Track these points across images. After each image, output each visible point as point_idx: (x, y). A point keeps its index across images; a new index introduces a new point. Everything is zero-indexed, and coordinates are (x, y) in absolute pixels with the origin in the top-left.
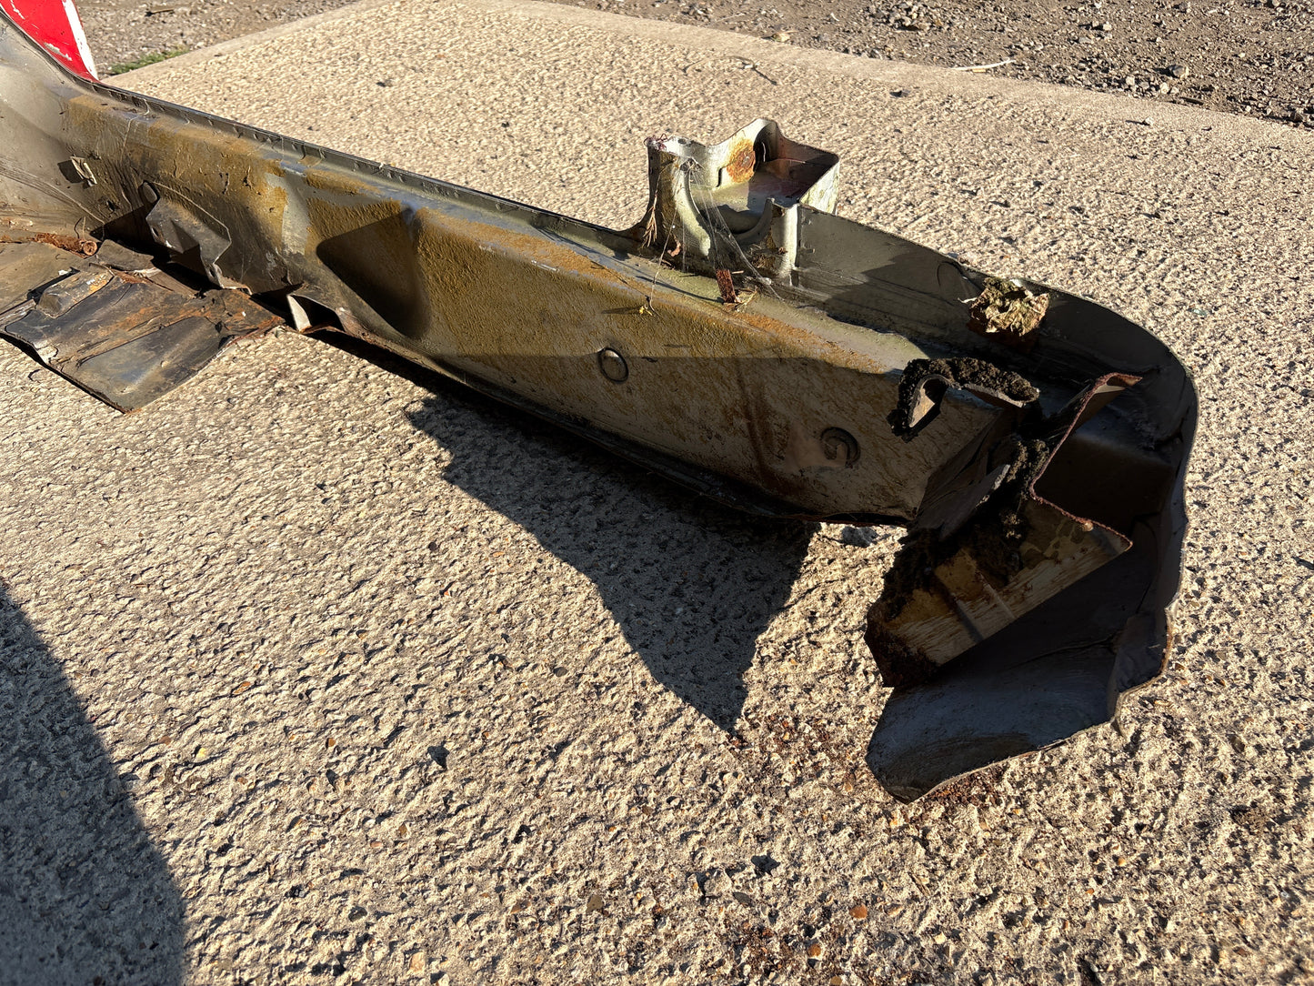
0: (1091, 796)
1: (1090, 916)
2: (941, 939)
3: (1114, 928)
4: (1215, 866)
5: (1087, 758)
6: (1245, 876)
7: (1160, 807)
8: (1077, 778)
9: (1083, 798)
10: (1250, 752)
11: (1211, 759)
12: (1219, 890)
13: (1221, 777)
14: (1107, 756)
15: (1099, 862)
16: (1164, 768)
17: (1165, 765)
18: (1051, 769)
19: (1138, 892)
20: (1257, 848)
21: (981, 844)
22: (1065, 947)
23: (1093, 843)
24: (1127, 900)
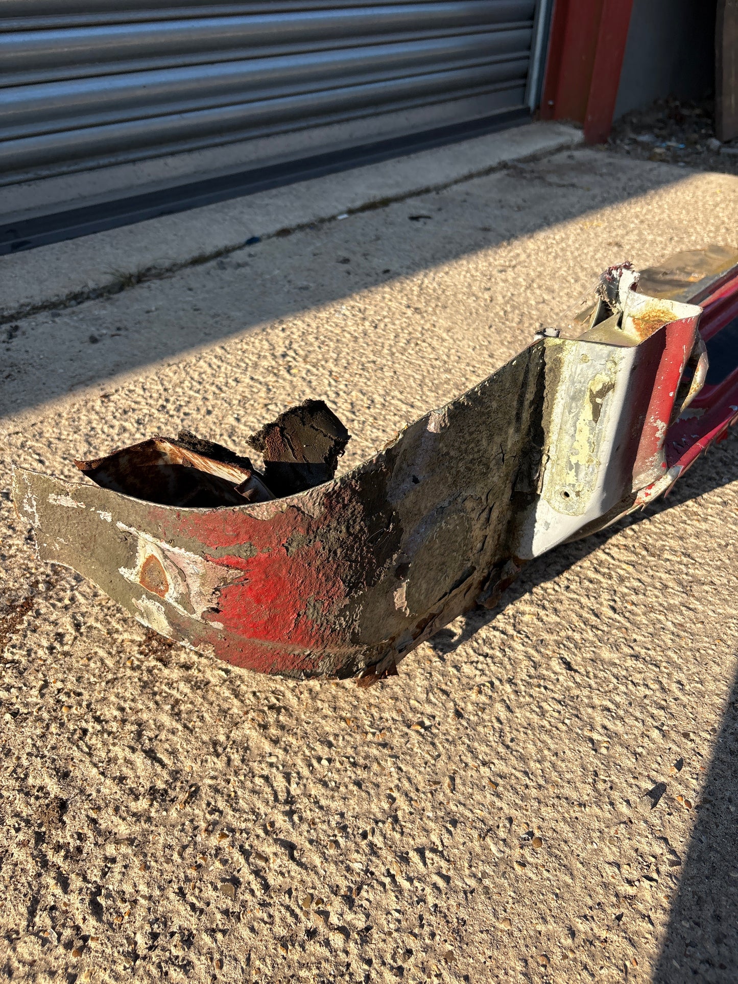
0: (122, 709)
1: (40, 675)
2: (67, 602)
3: (25, 685)
4: (31, 768)
5: (155, 720)
6: (12, 782)
7: (95, 753)
8: (140, 706)
9: (122, 703)
10: (110, 850)
11: (117, 809)
12: (14, 761)
13: (98, 809)
14: (151, 734)
15: (72, 695)
16: (124, 769)
17: (126, 771)
18: (155, 694)
19: (40, 709)
20: (28, 804)
21: (116, 636)
22: (29, 655)
23: (88, 697)
24: (39, 701)
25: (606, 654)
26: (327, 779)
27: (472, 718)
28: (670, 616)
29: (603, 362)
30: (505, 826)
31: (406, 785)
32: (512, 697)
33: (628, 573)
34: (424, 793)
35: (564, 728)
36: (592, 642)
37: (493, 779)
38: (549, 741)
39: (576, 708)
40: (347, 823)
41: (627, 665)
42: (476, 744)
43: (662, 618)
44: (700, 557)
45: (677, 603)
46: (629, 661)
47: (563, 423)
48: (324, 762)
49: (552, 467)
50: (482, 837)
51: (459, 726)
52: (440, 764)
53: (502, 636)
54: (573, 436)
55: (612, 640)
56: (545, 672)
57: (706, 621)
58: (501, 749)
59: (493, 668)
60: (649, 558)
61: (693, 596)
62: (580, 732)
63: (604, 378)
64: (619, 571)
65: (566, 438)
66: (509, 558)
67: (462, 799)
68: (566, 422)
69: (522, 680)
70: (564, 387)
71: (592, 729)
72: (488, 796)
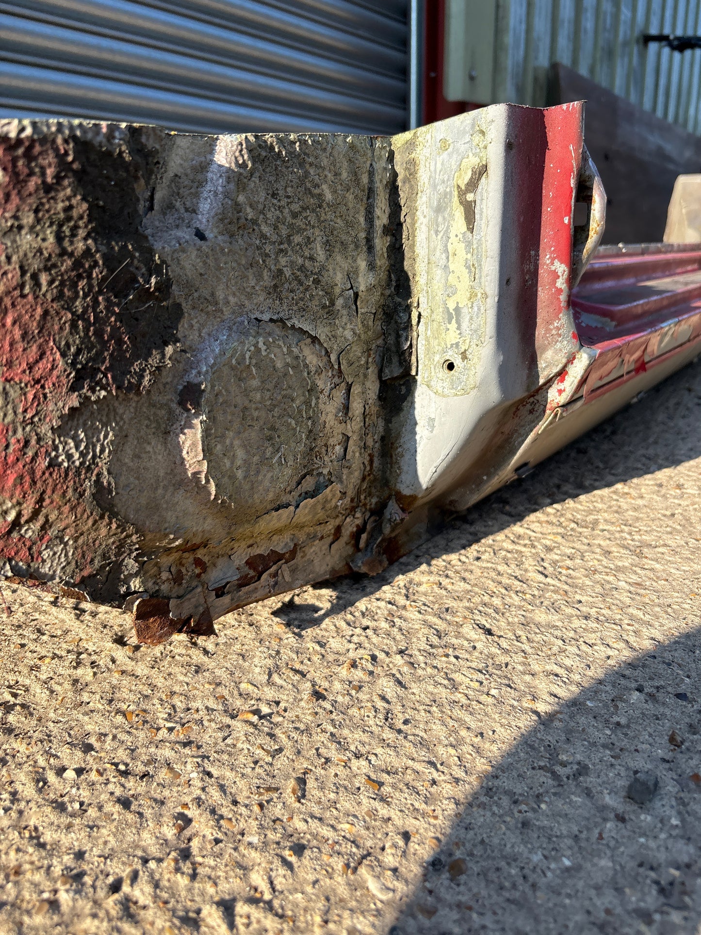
25: (541, 616)
26: (66, 799)
27: (340, 699)
28: (621, 576)
29: (467, 138)
30: (395, 846)
31: (215, 795)
32: (405, 669)
33: (556, 542)
34: (246, 806)
35: (490, 700)
36: (520, 607)
37: (373, 776)
38: (468, 718)
39: (506, 677)
40: (85, 867)
41: (573, 626)
42: (346, 732)
43: (611, 578)
44: (645, 526)
45: (626, 564)
46: (576, 621)
47: (431, 251)
48: (70, 774)
49: (426, 330)
50: (352, 868)
51: (317, 710)
52: (281, 762)
53: (390, 606)
54: (446, 267)
55: (546, 603)
56: (454, 641)
57: (671, 579)
58: (388, 735)
59: (375, 639)
60: (580, 530)
61: (646, 558)
62: (516, 703)
63: (473, 161)
64: (544, 541)
65: (438, 273)
66: (389, 498)
67: (316, 810)
68: (435, 249)
69: (419, 650)
70: (424, 199)
71: (534, 698)
72: (365, 801)
